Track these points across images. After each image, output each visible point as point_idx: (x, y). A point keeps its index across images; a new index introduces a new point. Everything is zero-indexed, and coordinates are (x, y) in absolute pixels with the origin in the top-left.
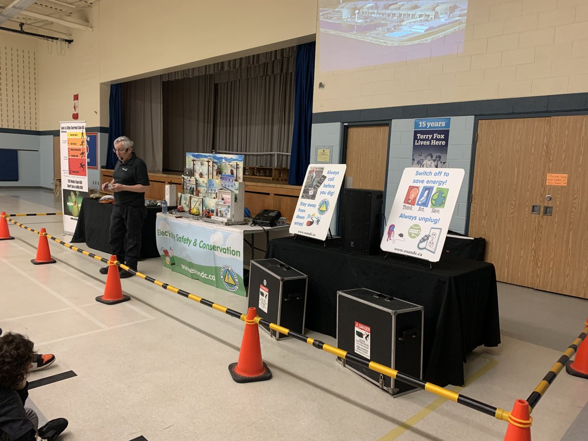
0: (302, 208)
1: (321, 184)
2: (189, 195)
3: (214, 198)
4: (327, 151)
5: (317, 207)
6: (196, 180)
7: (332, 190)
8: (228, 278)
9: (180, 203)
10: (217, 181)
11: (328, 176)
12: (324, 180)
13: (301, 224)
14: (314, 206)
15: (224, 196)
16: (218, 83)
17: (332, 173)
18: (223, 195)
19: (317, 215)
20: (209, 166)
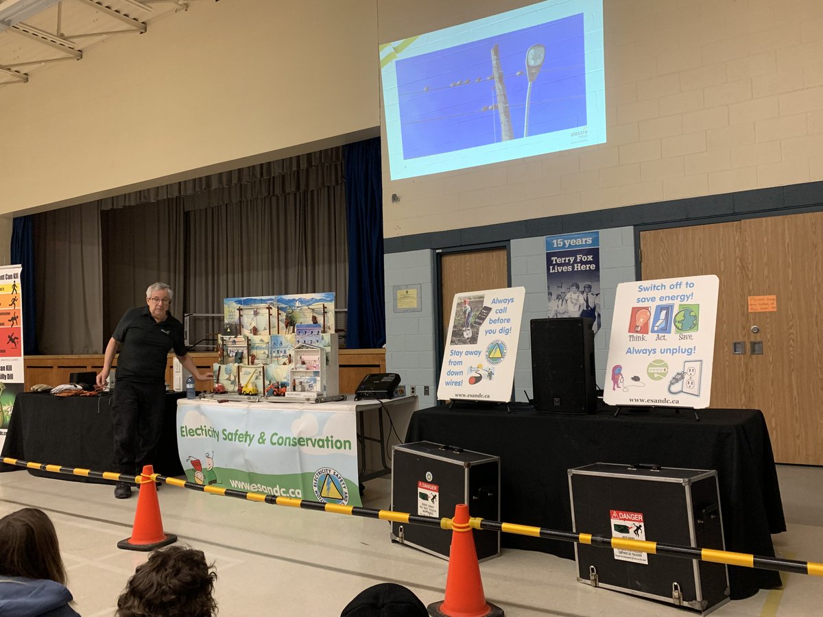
0: (455, 358)
1: (484, 319)
2: (237, 365)
3: (285, 364)
4: (413, 292)
5: (484, 354)
6: (249, 340)
7: (506, 325)
8: (328, 489)
9: (218, 379)
10: (288, 337)
11: (494, 307)
12: (488, 314)
13: (458, 384)
14: (478, 353)
15: (305, 358)
16: (189, 211)
17: (500, 302)
18: (303, 357)
19: (487, 365)
20: (270, 315)
